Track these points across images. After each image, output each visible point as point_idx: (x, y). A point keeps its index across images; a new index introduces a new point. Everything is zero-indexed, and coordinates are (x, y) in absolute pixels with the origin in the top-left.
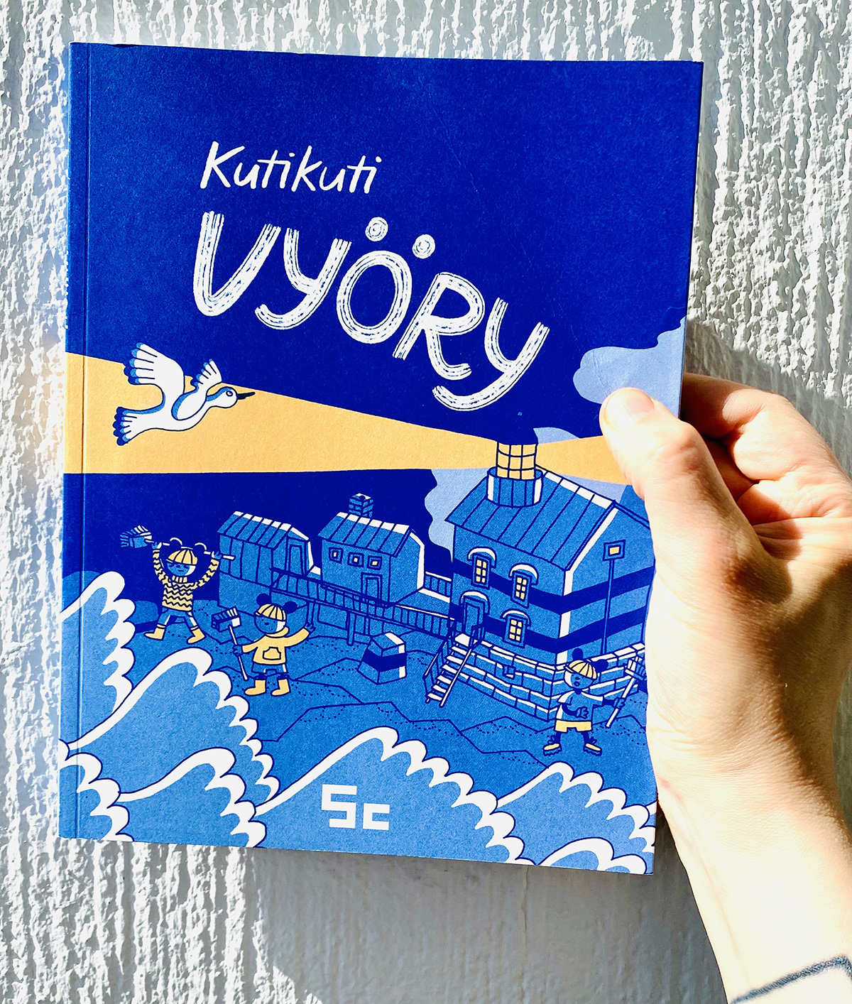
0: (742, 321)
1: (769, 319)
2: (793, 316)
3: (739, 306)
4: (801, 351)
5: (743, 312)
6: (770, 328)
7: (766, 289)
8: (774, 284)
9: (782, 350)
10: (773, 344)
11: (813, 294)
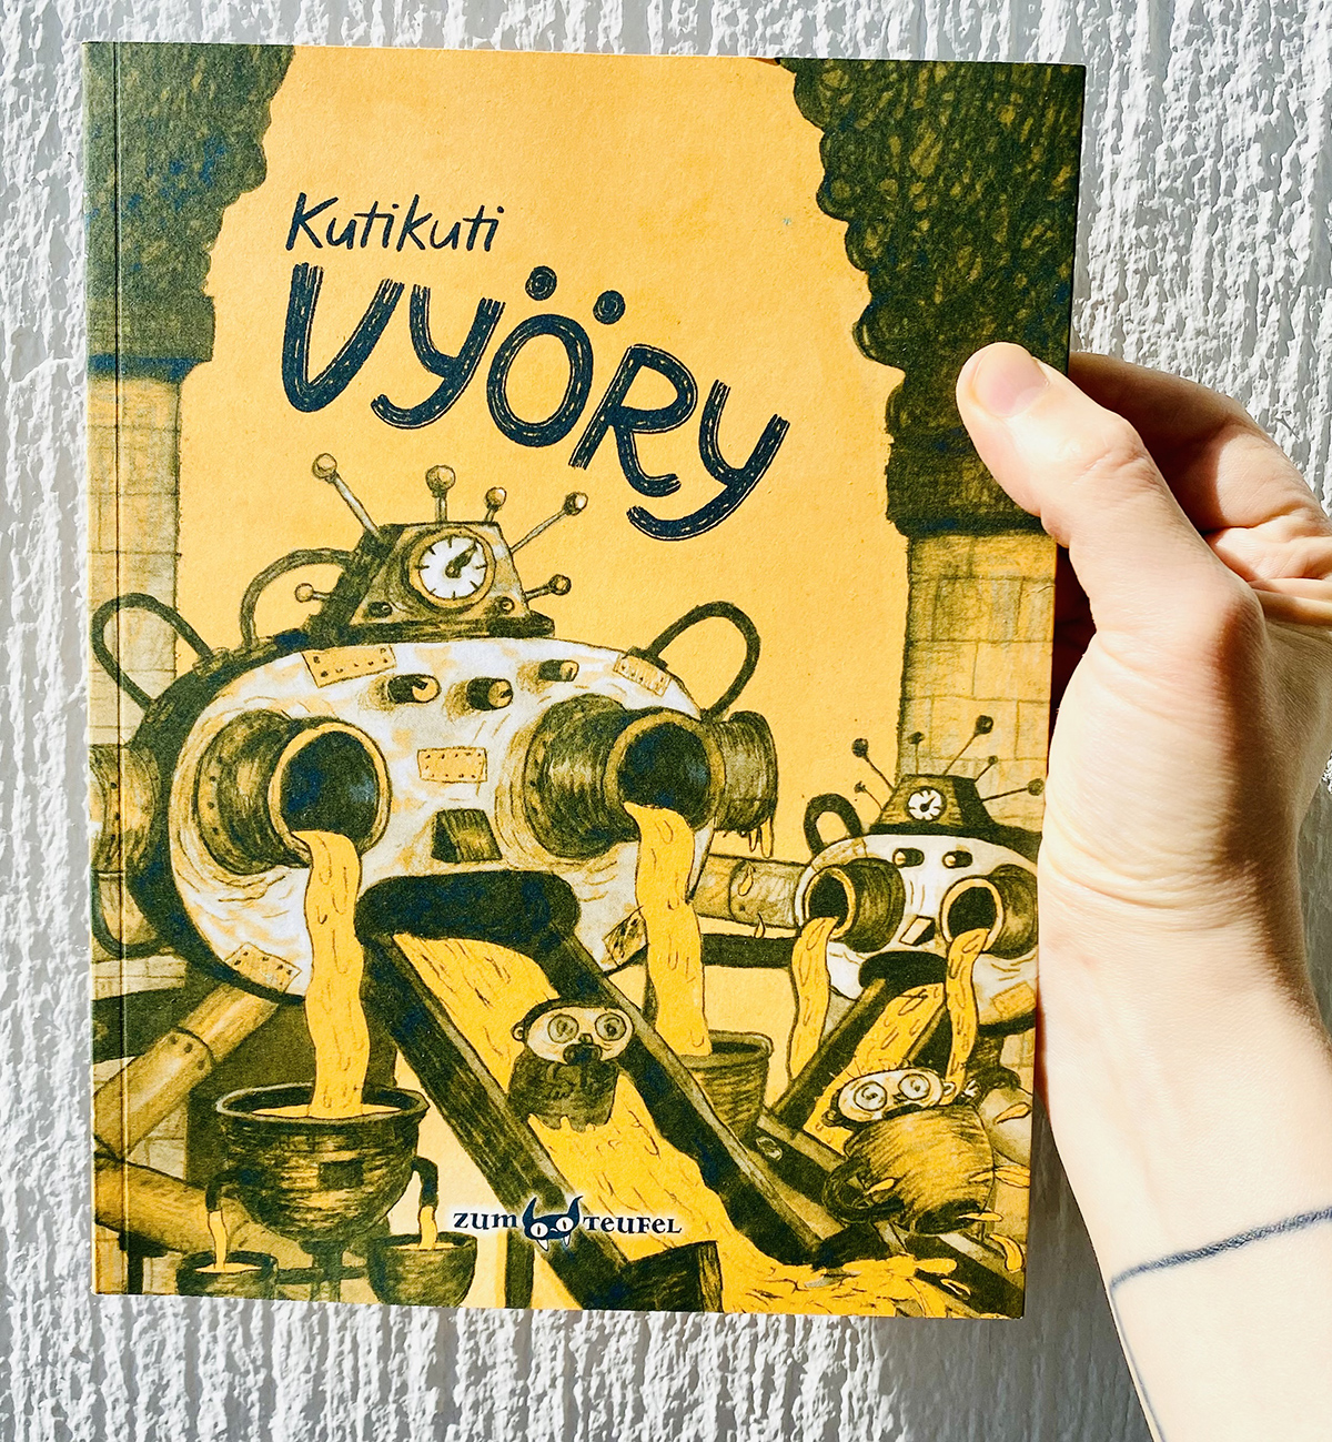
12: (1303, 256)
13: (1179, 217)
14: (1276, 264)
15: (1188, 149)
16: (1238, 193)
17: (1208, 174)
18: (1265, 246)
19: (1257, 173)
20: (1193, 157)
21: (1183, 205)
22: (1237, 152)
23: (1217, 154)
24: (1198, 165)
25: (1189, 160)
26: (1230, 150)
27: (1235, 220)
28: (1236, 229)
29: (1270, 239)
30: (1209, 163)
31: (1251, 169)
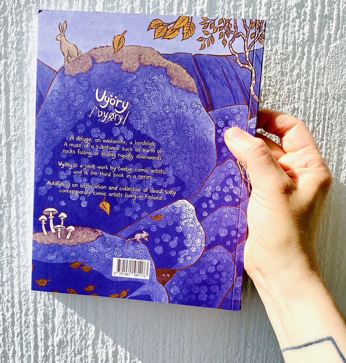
0: (283, 22)
1: (292, 21)
2: (301, 21)
3: (282, 16)
4: (304, 34)
5: (283, 19)
6: (293, 25)
7: (292, 10)
8: (295, 9)
9: (297, 34)
10: (293, 31)
11: (309, 13)
12: (307, 35)
13: (276, 25)
14: (300, 37)
15: (278, 9)
16: (291, 20)
17: (283, 15)
18: (297, 33)
19: (295, 15)
20: (279, 11)
21: (277, 22)
22: (290, 10)
23: (285, 10)
24: (280, 13)
25: (278, 12)
26: (288, 9)
27: (290, 26)
28: (290, 28)
29: (299, 31)
30: (283, 12)
31: (294, 14)
